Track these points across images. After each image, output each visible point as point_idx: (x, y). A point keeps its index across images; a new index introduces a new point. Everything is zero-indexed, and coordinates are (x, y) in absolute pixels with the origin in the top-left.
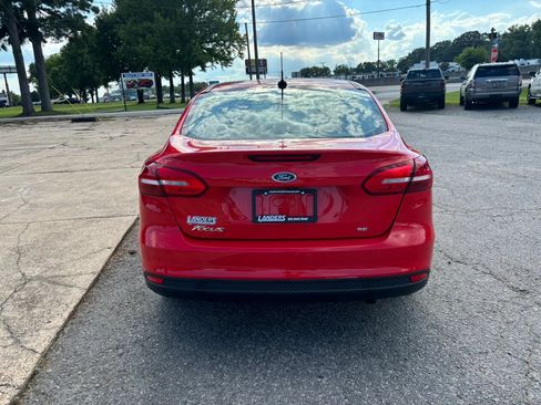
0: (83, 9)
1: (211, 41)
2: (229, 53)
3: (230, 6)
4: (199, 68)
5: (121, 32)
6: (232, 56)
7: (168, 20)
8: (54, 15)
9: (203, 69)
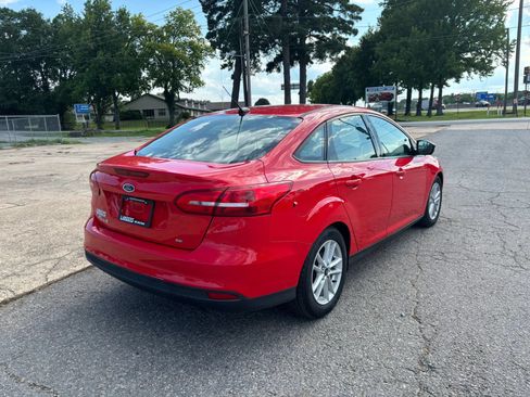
0: (345, 32)
1: (471, 51)
2: (490, 61)
3: (500, 10)
4: (454, 79)
5: (378, 50)
6: (493, 64)
7: (424, 33)
8: (321, 39)
9: (457, 81)
